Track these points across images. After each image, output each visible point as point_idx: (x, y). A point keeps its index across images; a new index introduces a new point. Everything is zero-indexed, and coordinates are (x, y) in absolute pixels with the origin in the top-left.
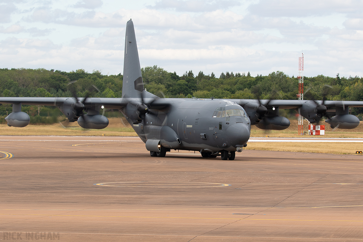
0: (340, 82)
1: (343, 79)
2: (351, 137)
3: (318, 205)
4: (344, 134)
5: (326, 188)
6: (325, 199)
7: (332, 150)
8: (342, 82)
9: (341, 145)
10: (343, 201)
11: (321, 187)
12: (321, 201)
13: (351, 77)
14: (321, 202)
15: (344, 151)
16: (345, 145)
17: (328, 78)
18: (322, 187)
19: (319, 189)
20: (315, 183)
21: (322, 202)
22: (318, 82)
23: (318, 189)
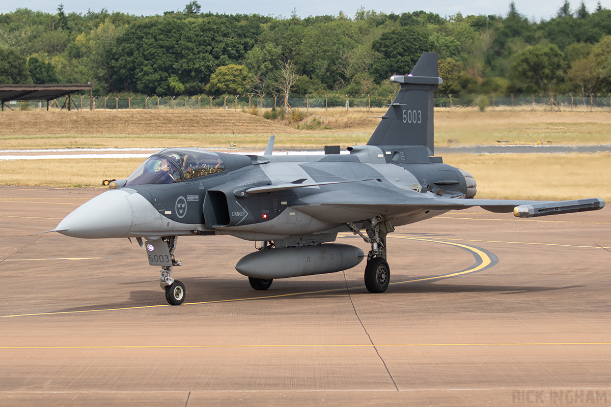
0: (66, 23)
1: (74, 17)
2: (93, 145)
3: (18, 310)
4: (77, 140)
5: (36, 269)
6: (32, 296)
7: (49, 178)
8: (70, 24)
9: (70, 165)
10: (74, 299)
11: (24, 269)
12: (24, 300)
13: (91, 11)
14: (23, 302)
15: (76, 180)
16: (78, 165)
17: (39, 15)
18: (27, 268)
19: (20, 272)
20: (12, 258)
21: (26, 302)
22: (17, 24)
23: (17, 272)
